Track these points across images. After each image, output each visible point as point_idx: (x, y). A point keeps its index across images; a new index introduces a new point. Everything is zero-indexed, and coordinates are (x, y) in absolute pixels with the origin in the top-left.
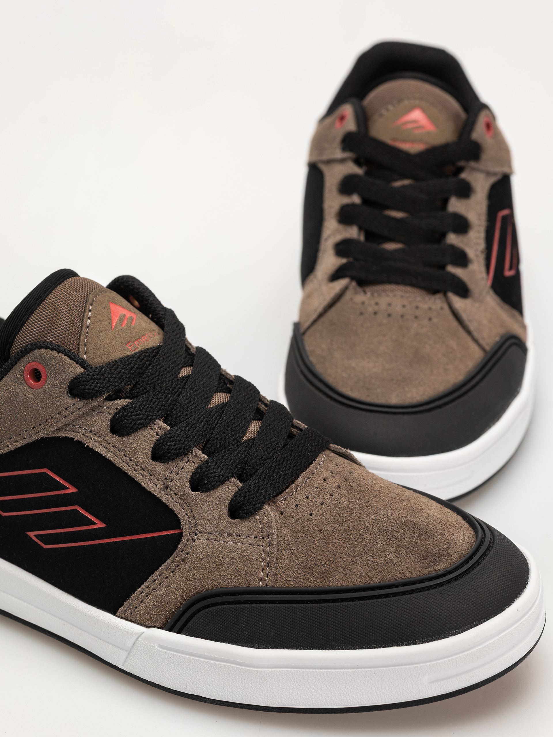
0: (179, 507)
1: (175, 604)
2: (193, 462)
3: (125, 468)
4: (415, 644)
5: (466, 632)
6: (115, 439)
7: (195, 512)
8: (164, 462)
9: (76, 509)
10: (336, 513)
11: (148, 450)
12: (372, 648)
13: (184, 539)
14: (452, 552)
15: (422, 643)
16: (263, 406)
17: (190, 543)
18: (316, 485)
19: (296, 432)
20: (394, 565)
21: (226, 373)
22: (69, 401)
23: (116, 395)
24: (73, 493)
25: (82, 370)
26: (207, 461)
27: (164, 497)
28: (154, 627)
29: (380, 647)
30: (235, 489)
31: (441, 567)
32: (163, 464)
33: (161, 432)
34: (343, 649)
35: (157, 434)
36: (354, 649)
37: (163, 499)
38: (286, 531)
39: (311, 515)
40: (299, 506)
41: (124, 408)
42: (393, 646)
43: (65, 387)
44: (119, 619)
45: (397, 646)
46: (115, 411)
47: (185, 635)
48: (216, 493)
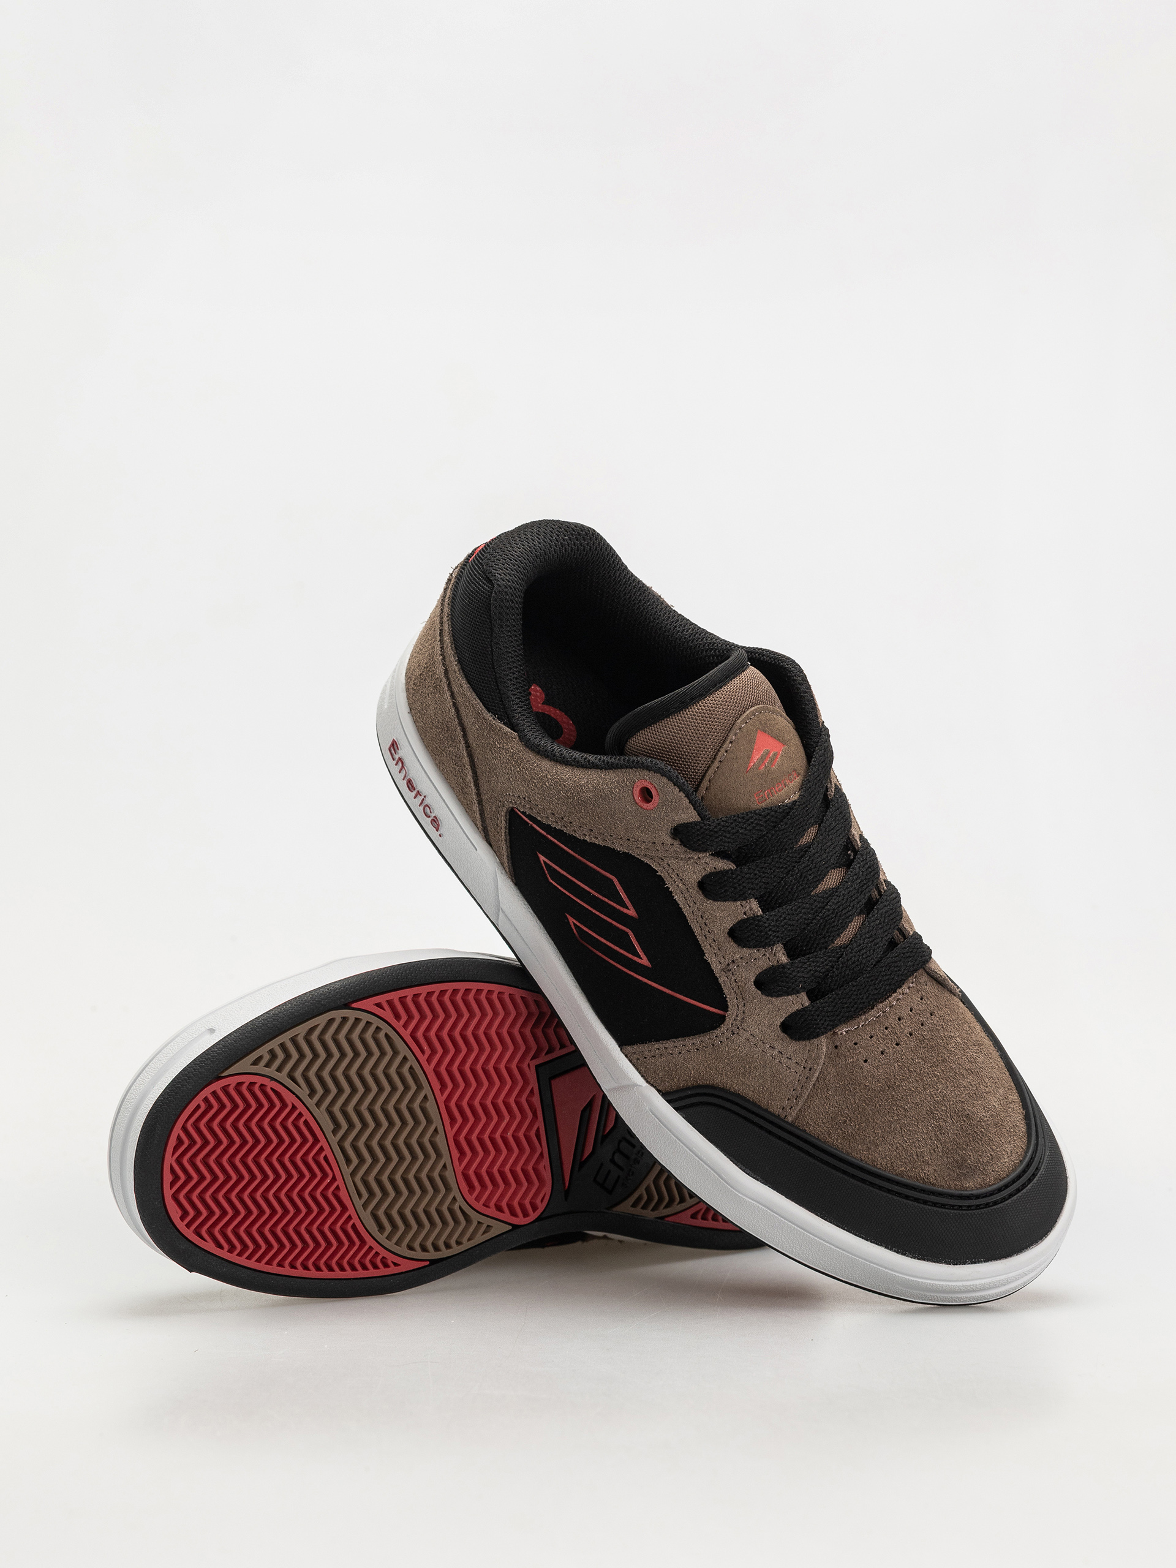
0: (733, 995)
1: (686, 1081)
2: (769, 958)
3: (696, 930)
4: (904, 1255)
5: (961, 1266)
6: (699, 897)
7: (747, 1009)
8: (739, 945)
9: (627, 933)
10: (892, 1071)
11: (729, 924)
12: (860, 1237)
13: (724, 1028)
14: (989, 1168)
15: (911, 1258)
16: (876, 892)
17: (729, 1034)
18: (887, 1024)
19: (897, 936)
20: (923, 1162)
21: (854, 838)
22: (668, 840)
23: (720, 854)
24: (632, 917)
25: (697, 818)
26: (783, 966)
27: (722, 979)
28: (655, 1087)
29: (867, 1240)
30: (797, 1007)
31: (971, 1185)
32: (736, 945)
33: (750, 914)
34: (831, 1223)
35: (745, 913)
36: (842, 1228)
37: (721, 981)
38: (831, 1069)
39: (866, 1061)
40: (858, 1045)
41: (724, 873)
42: (881, 1245)
43: (670, 826)
44: (623, 1056)
45: (886, 1248)
46: (713, 870)
47: (681, 1115)
48: (778, 1001)
